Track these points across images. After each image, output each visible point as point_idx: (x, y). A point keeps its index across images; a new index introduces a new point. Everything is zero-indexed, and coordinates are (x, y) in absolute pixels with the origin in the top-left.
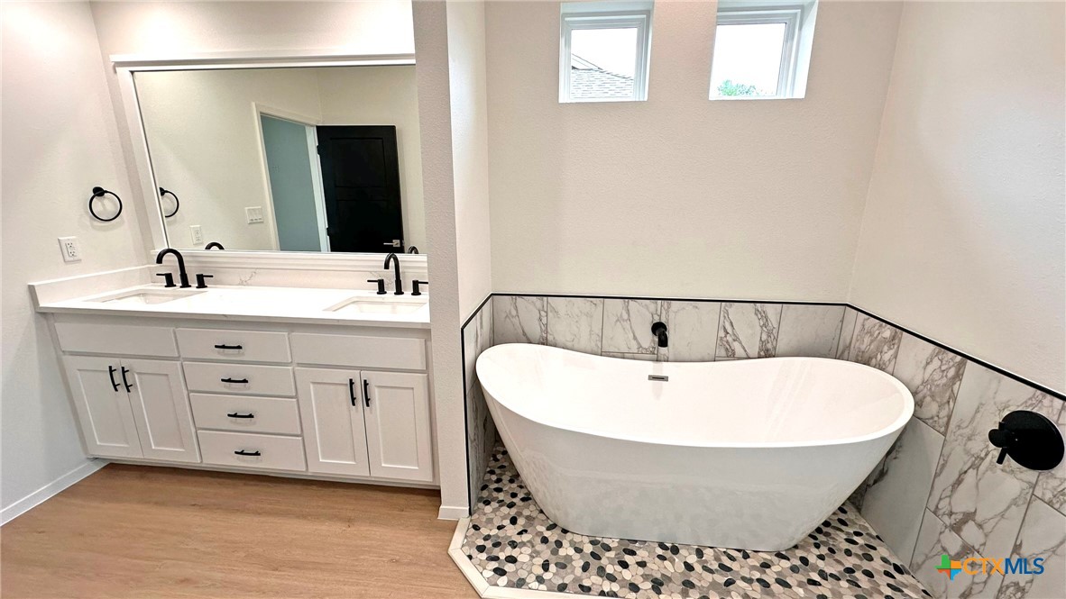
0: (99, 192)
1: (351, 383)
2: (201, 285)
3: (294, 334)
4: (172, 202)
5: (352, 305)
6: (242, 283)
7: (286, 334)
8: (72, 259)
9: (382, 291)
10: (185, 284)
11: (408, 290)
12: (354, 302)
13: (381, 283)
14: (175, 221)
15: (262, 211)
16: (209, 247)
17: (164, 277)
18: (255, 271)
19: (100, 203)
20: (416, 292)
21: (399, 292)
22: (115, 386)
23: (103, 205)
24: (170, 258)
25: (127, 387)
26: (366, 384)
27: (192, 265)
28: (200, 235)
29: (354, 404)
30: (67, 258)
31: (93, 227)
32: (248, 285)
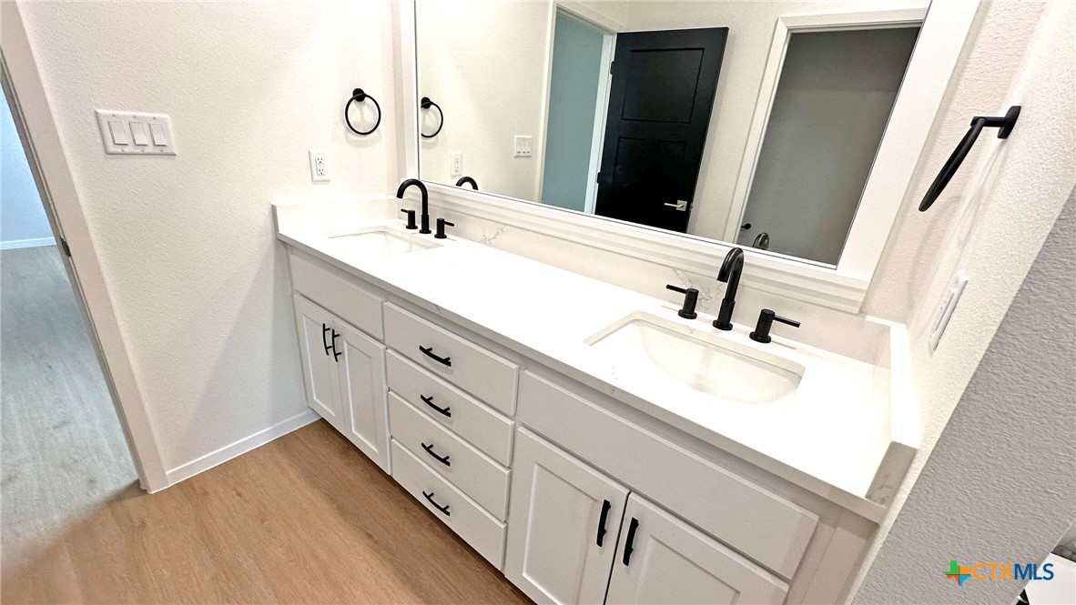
0: (359, 95)
1: (607, 506)
2: (441, 235)
3: (526, 372)
4: (437, 119)
5: (632, 325)
6: (485, 241)
7: (514, 366)
8: (319, 178)
9: (688, 312)
10: (425, 230)
11: (744, 325)
12: (634, 321)
13: (692, 297)
14: (435, 144)
15: (532, 142)
16: (459, 184)
17: (407, 214)
18: (504, 226)
19: (358, 111)
20: (761, 335)
21: (723, 323)
22: (327, 348)
23: (362, 113)
24: (412, 191)
25: (336, 355)
26: (634, 524)
27: (437, 204)
28: (459, 165)
29: (600, 542)
30: (316, 177)
31: (349, 142)
32: (490, 244)
